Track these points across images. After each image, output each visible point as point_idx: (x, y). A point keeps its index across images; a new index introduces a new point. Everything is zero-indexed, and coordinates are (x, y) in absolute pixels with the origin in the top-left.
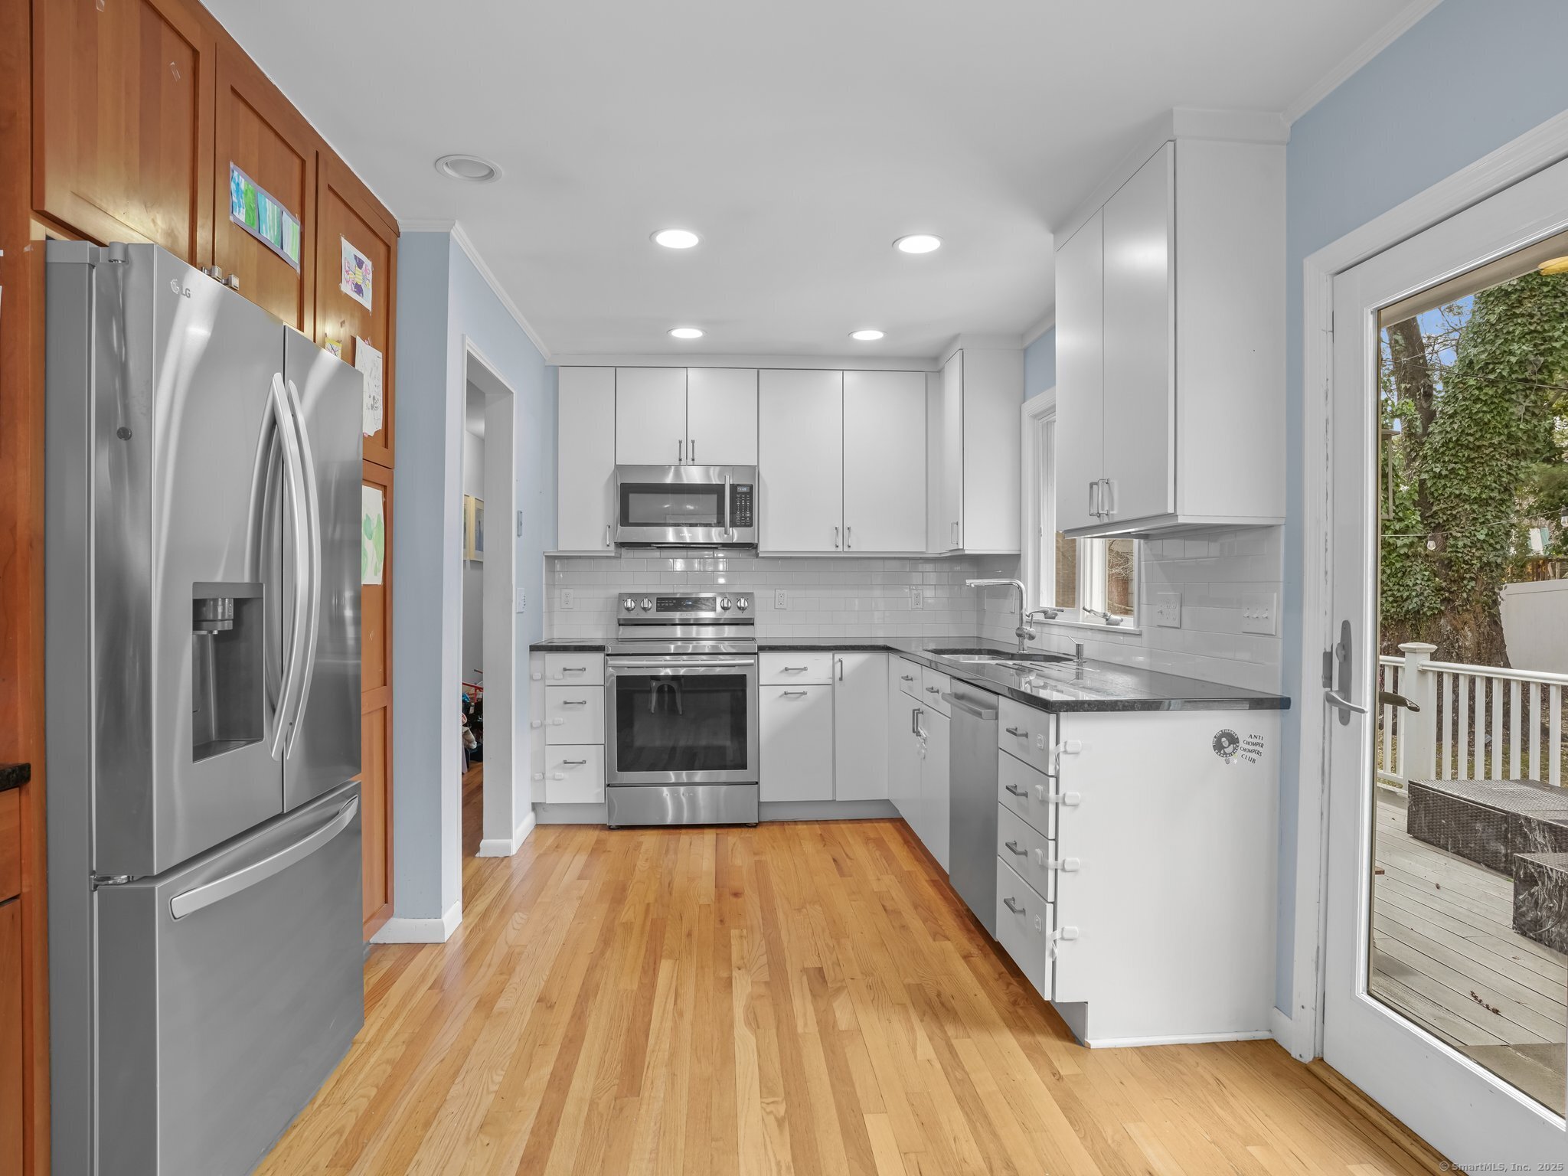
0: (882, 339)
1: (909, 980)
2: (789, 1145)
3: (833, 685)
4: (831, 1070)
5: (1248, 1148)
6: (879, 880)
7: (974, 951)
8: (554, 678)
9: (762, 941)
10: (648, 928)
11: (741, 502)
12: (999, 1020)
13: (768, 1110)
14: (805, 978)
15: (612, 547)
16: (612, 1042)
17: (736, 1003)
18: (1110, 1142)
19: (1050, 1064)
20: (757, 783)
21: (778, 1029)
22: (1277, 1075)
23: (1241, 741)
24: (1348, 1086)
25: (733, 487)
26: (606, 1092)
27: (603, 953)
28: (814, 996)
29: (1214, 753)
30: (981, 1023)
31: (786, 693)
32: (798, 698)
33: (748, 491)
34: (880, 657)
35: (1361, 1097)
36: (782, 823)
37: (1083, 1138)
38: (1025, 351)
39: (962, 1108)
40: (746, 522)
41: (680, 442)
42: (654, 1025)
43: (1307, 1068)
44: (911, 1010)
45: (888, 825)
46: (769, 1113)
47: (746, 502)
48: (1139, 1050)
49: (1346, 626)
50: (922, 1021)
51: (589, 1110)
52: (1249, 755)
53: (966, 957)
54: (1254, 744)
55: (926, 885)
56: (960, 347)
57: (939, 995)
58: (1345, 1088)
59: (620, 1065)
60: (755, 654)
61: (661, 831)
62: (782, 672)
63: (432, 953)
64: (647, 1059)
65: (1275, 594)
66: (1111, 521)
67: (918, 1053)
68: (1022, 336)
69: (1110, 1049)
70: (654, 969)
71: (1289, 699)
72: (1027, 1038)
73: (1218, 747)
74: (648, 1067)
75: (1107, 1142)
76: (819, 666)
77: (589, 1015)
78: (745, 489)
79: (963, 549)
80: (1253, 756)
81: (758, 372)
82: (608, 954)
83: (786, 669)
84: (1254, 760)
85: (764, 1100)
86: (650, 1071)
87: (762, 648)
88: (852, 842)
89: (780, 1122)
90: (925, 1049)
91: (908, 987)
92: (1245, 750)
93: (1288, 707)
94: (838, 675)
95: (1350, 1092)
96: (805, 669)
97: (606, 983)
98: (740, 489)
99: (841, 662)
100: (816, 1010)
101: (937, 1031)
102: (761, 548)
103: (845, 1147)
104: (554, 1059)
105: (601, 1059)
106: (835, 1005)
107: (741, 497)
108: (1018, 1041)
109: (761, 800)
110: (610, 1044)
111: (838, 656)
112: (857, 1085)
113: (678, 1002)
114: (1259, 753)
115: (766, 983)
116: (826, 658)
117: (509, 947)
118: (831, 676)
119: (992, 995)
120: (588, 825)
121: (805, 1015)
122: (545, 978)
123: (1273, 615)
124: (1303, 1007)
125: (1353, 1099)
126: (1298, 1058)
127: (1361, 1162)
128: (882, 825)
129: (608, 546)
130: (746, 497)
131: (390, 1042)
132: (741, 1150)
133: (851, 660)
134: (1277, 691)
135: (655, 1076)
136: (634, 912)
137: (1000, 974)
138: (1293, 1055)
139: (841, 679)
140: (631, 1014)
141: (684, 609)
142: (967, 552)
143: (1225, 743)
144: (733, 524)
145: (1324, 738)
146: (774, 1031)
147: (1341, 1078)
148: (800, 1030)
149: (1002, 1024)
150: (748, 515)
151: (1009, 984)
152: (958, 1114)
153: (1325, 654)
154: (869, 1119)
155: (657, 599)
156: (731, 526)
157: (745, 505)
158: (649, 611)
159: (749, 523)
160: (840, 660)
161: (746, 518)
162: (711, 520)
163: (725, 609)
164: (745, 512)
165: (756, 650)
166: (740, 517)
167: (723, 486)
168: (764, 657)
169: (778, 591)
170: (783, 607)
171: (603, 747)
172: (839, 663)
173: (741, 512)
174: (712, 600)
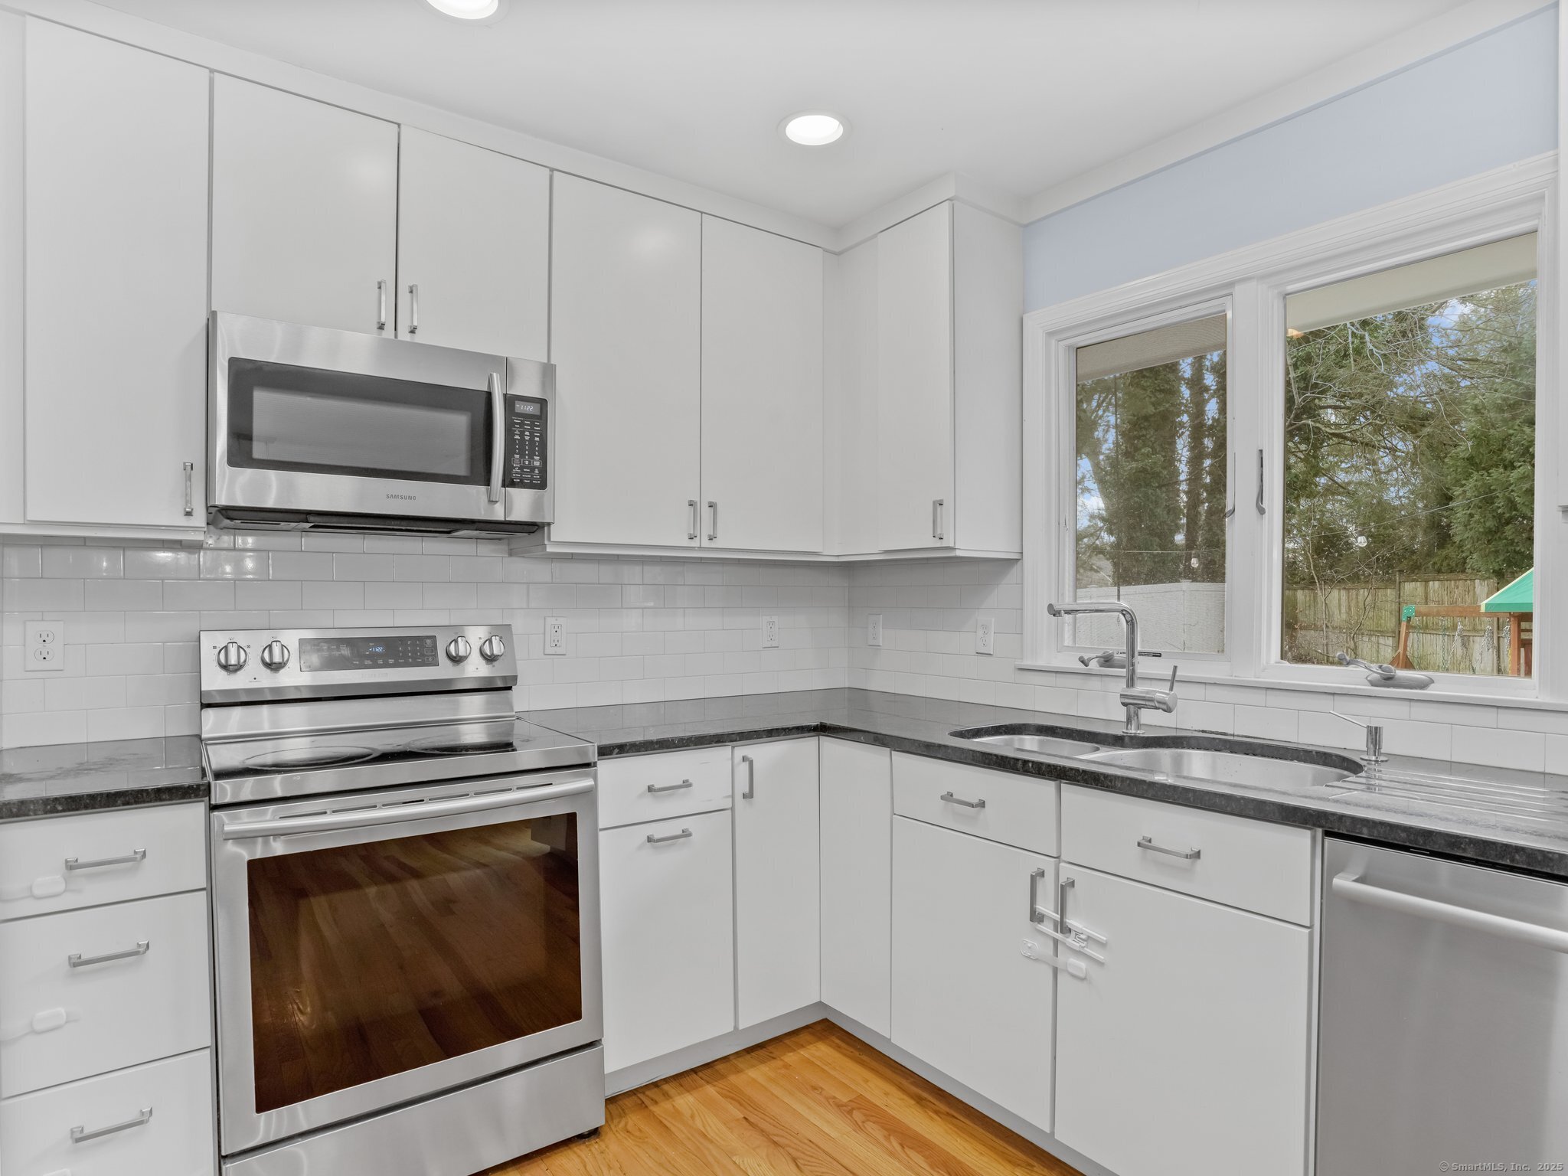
3: (735, 809)
8: (32, 896)
11: (522, 434)
15: (200, 519)
20: (597, 1044)
25: (510, 401)
31: (650, 840)
32: (675, 843)
33: (538, 413)
34: (808, 745)
38: (1026, 228)
40: (533, 479)
47: (532, 436)
60: (587, 765)
62: (642, 795)
76: (709, 775)
78: (530, 409)
79: (953, 549)
83: (651, 789)
87: (605, 753)
94: (742, 786)
98: (520, 407)
99: (749, 763)
102: (557, 533)
107: (522, 424)
111: (741, 749)
116: (720, 755)
118: (731, 791)
129: (191, 515)
130: (533, 425)
133: (763, 753)
139: (749, 795)
141: (368, 662)
142: (957, 553)
144: (509, 481)
150: (537, 464)
155: (301, 641)
156: (504, 485)
157: (532, 440)
158: (282, 671)
159: (539, 482)
160: (744, 759)
161: (533, 469)
162: (461, 469)
163: (456, 660)
164: (531, 457)
165: (593, 756)
166: (521, 468)
167: (489, 396)
168: (608, 770)
169: (550, 621)
170: (559, 650)
171: (207, 1054)
172: (746, 765)
173: (522, 456)
174: (428, 641)
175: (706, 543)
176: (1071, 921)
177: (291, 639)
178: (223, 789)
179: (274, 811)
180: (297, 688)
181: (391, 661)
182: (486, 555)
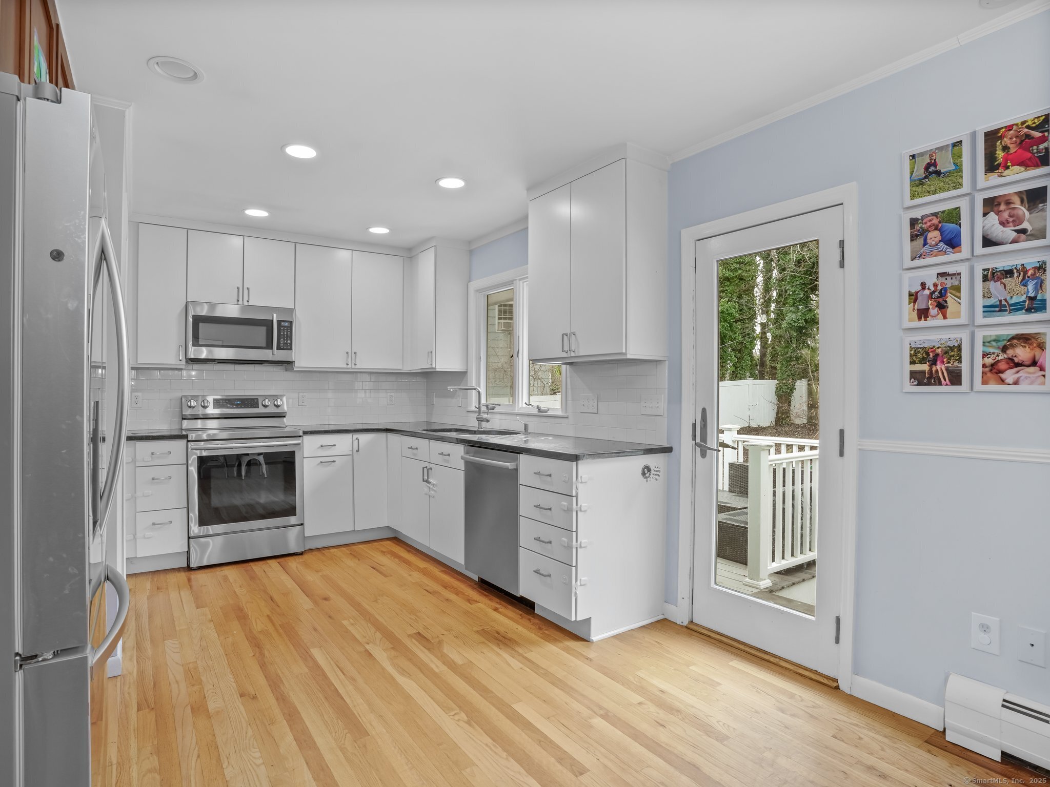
0: (388, 233)
1: (475, 629)
2: (484, 734)
3: (353, 455)
4: (474, 688)
5: (691, 668)
6: (410, 575)
7: (498, 606)
8: (144, 461)
9: (367, 624)
10: (281, 631)
11: (284, 333)
12: (540, 639)
13: (457, 719)
14: (413, 640)
15: (184, 362)
16: (321, 708)
17: (384, 665)
18: (635, 683)
19: (582, 655)
20: (302, 524)
21: (422, 672)
22: (678, 633)
23: (652, 470)
24: (708, 630)
25: (279, 322)
26: (345, 739)
27: (262, 654)
28: (429, 649)
29: (641, 477)
30: (532, 643)
31: (321, 462)
32: (330, 464)
33: (289, 326)
34: (383, 436)
35: (716, 633)
36: (319, 549)
37: (623, 685)
38: (471, 252)
39: (557, 687)
40: (287, 347)
41: (238, 288)
42: (341, 690)
43: (687, 627)
44: (490, 644)
45: (389, 542)
46: (459, 720)
47: (287, 333)
48: (616, 637)
49: (704, 410)
50: (500, 649)
51: (343, 754)
52: (655, 476)
53: (496, 610)
54: (657, 471)
55: (439, 573)
56: (434, 245)
57: (498, 633)
58: (708, 632)
59: (339, 721)
60: (300, 436)
61: (234, 567)
62: (319, 448)
63: (116, 685)
64: (355, 712)
65: (663, 395)
66: (577, 355)
67: (512, 665)
68: (470, 242)
69: (602, 640)
70: (310, 656)
71: (672, 447)
72: (561, 645)
73: (644, 474)
74: (359, 716)
75: (634, 683)
76: (344, 443)
77: (289, 696)
78: (286, 324)
79: (435, 368)
80: (657, 477)
81: (295, 245)
82: (266, 653)
83: (322, 446)
84: (657, 480)
85: (449, 715)
86: (364, 719)
87: (305, 433)
88: (375, 556)
89: (468, 723)
90: (515, 663)
91: (477, 632)
92: (653, 474)
93: (671, 451)
94: (356, 448)
95: (710, 632)
96: (335, 445)
97: (282, 673)
98: (283, 324)
99: (358, 440)
100: (436, 657)
101: (513, 652)
102: (297, 364)
103: (514, 723)
104: (288, 730)
105: (322, 720)
106: (445, 651)
107: (284, 330)
108: (557, 647)
109: (305, 536)
110: (320, 710)
111: (356, 436)
112: (494, 691)
113: (345, 672)
114: (659, 476)
115: (392, 648)
116: (348, 437)
117: (183, 666)
118: (351, 449)
119: (523, 626)
120: (171, 569)
121: (432, 661)
122: (233, 680)
123: (662, 406)
124: (683, 598)
125: (713, 635)
126: (681, 624)
127: (732, 660)
128: (385, 542)
129: (181, 360)
130: (287, 329)
131: (138, 757)
132: (460, 745)
133: (364, 438)
134: (665, 444)
135: (368, 719)
136: (262, 623)
137: (521, 615)
138: (678, 623)
139: (358, 451)
140: (319, 688)
141: (235, 406)
142: (437, 370)
143: (646, 471)
144: (279, 348)
145: (693, 465)
146: (422, 675)
147: (704, 628)
148: (437, 670)
149: (543, 640)
150: (289, 342)
151: (529, 620)
152: (557, 691)
153: (693, 424)
154: (514, 706)
155: (214, 399)
156: (277, 349)
157: (287, 335)
158: (207, 409)
159: (289, 347)
160: (357, 439)
161: (287, 344)
162: (264, 345)
163: (265, 406)
164: (287, 340)
165: (301, 434)
166: (284, 343)
167: (272, 321)
168: (307, 438)
169: (301, 394)
170: (304, 404)
171: (186, 509)
172: (357, 441)
173: (284, 340)
174: (256, 400)
175: (353, 366)
176: (430, 480)
177: (210, 399)
178: (192, 436)
179: (204, 444)
180: (212, 414)
181: (243, 406)
182: (278, 371)
